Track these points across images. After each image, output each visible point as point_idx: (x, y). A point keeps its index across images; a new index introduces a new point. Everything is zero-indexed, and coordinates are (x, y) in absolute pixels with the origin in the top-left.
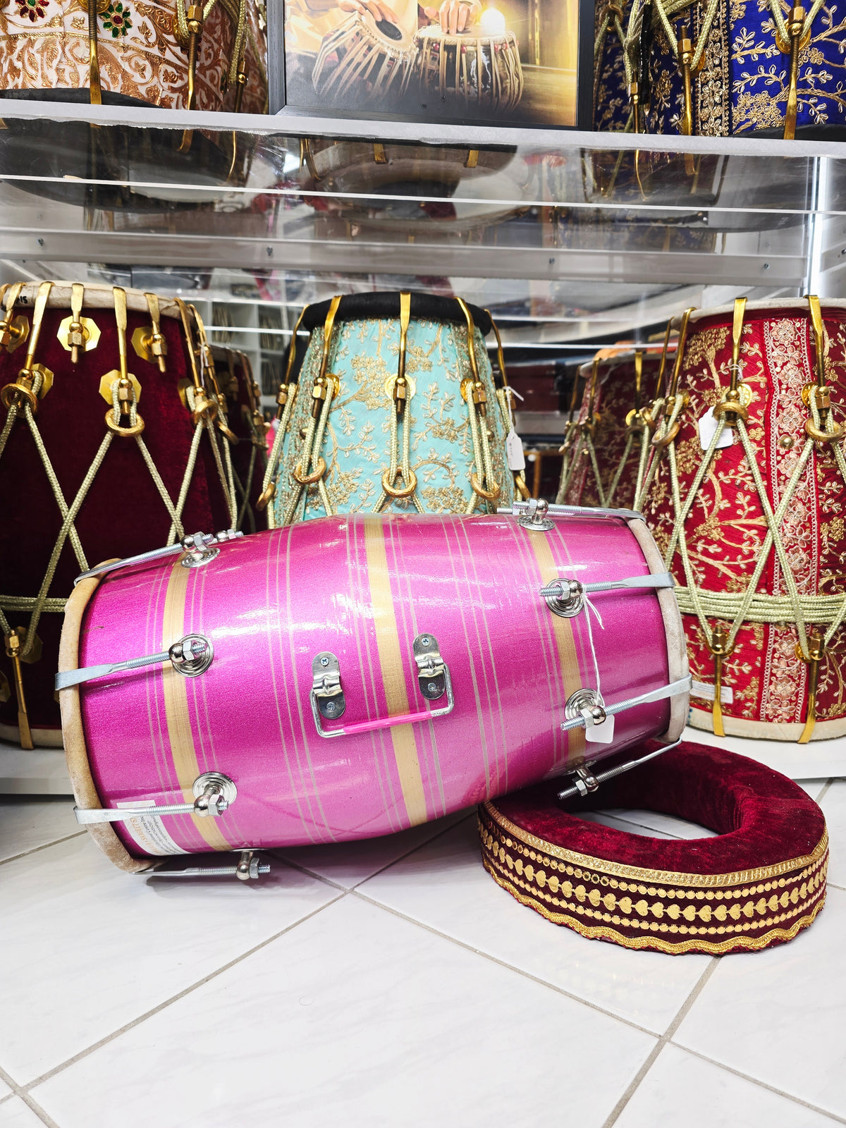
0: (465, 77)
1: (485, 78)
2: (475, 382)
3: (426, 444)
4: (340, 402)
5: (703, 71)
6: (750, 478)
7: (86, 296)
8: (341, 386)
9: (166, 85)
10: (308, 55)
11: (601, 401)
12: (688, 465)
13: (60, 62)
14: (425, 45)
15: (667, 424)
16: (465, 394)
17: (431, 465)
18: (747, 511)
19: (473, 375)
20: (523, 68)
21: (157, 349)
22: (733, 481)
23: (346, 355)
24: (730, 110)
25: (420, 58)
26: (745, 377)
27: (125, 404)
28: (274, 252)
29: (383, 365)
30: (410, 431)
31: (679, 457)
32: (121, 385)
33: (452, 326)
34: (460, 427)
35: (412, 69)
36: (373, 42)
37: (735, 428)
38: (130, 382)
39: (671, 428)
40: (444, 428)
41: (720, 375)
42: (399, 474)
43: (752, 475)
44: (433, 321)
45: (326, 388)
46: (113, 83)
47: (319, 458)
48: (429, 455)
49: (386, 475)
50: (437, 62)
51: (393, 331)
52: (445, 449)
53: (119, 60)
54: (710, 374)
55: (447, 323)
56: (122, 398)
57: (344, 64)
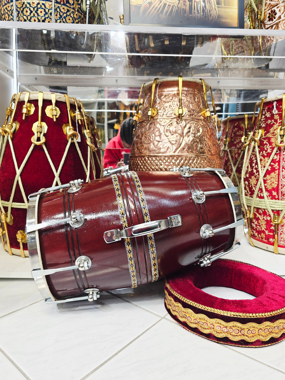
0: (196, 11)
1: (203, 11)
10: (138, 5)
20: (218, 7)
25: (179, 5)
35: (176, 8)
50: (185, 6)
57: (151, 8)
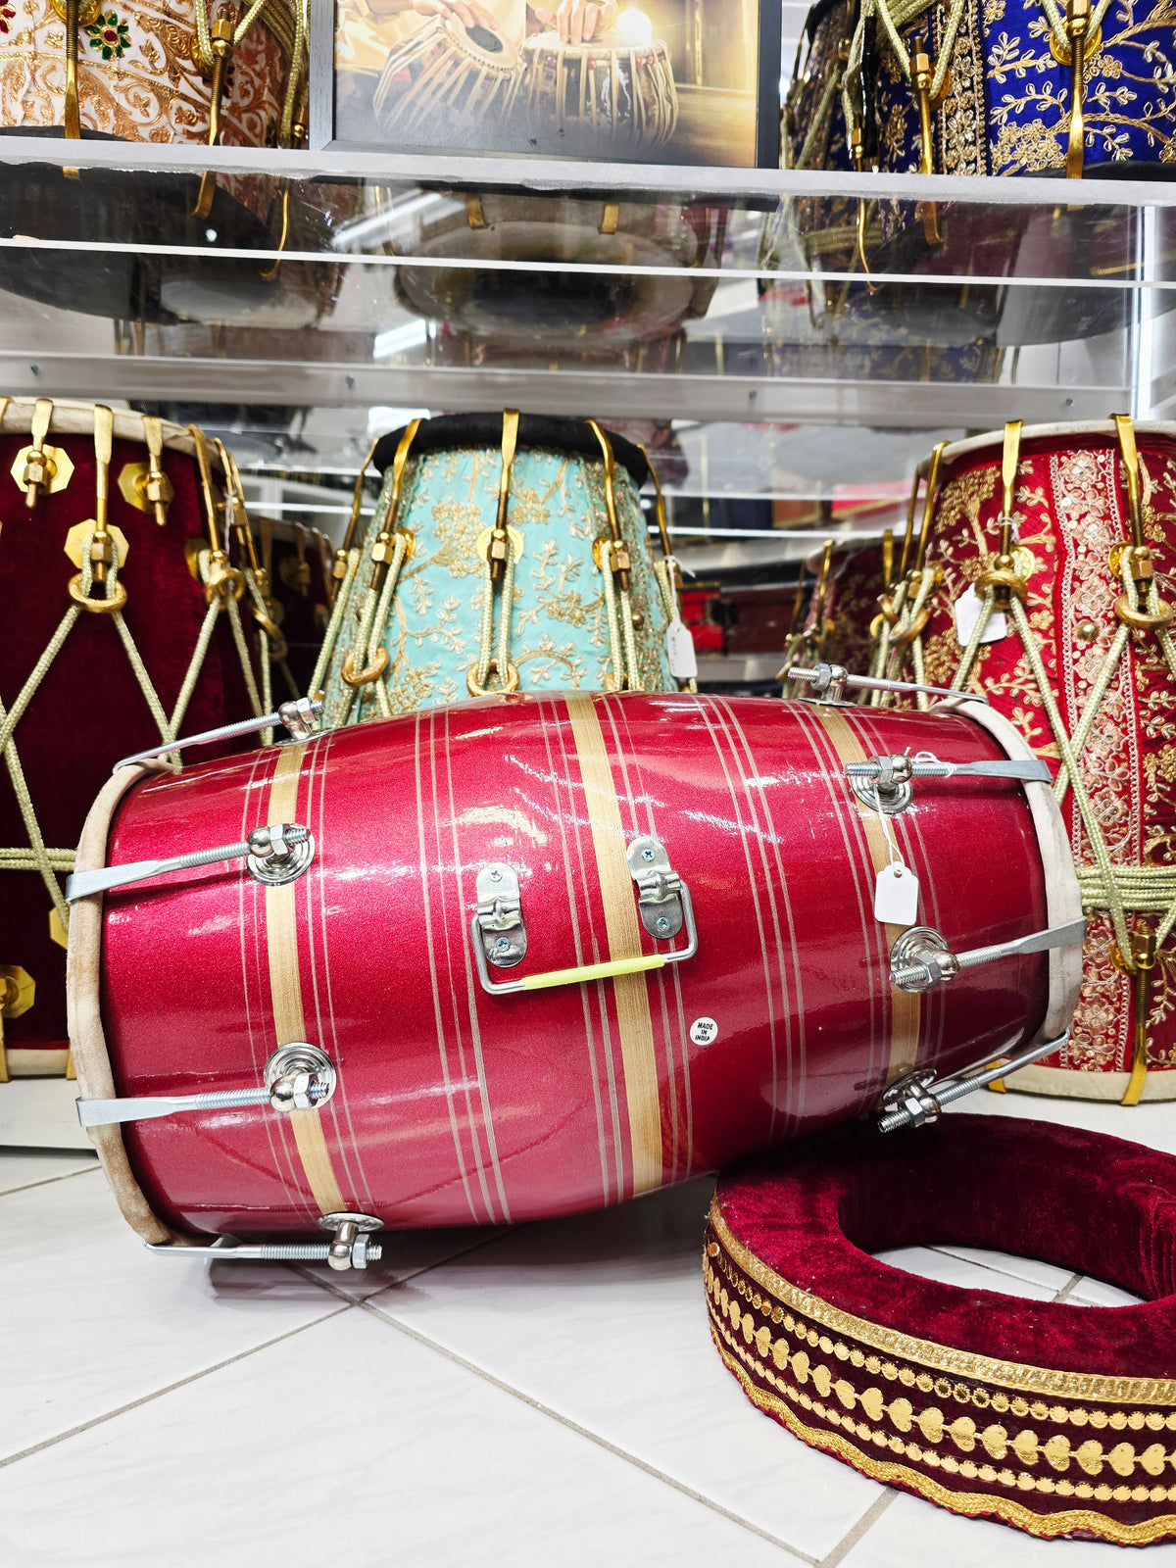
0: (593, 102)
1: (622, 103)
2: (613, 540)
3: (536, 627)
4: (413, 567)
5: (948, 98)
6: (1033, 685)
7: (54, 417)
8: (417, 546)
9: (180, 128)
10: (369, 73)
11: (836, 602)
12: (941, 670)
13: (28, 92)
14: (536, 58)
15: (910, 611)
16: (600, 558)
17: (542, 659)
18: (1028, 736)
19: (612, 532)
20: (678, 90)
21: (154, 492)
22: (1008, 690)
23: (425, 501)
24: (987, 150)
25: (529, 76)
26: (1022, 537)
27: (100, 567)
28: (357, 383)
29: (475, 514)
30: (512, 608)
31: (929, 659)
32: (96, 540)
33: (582, 462)
34: (591, 605)
35: (516, 91)
36: (462, 55)
37: (1009, 611)
38: (109, 536)
39: (916, 617)
40: (564, 605)
41: (987, 536)
42: (493, 670)
43: (1035, 681)
44: (553, 453)
45: (394, 548)
46: (102, 121)
47: (379, 646)
48: (541, 643)
49: (474, 671)
50: (552, 82)
51: (494, 467)
52: (566, 636)
53: (112, 90)
54: (972, 535)
55: (574, 458)
56: (95, 558)
57: (418, 85)
